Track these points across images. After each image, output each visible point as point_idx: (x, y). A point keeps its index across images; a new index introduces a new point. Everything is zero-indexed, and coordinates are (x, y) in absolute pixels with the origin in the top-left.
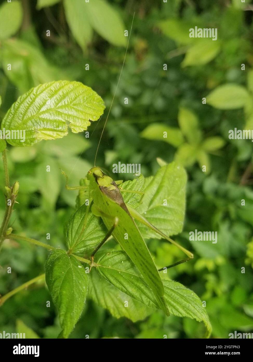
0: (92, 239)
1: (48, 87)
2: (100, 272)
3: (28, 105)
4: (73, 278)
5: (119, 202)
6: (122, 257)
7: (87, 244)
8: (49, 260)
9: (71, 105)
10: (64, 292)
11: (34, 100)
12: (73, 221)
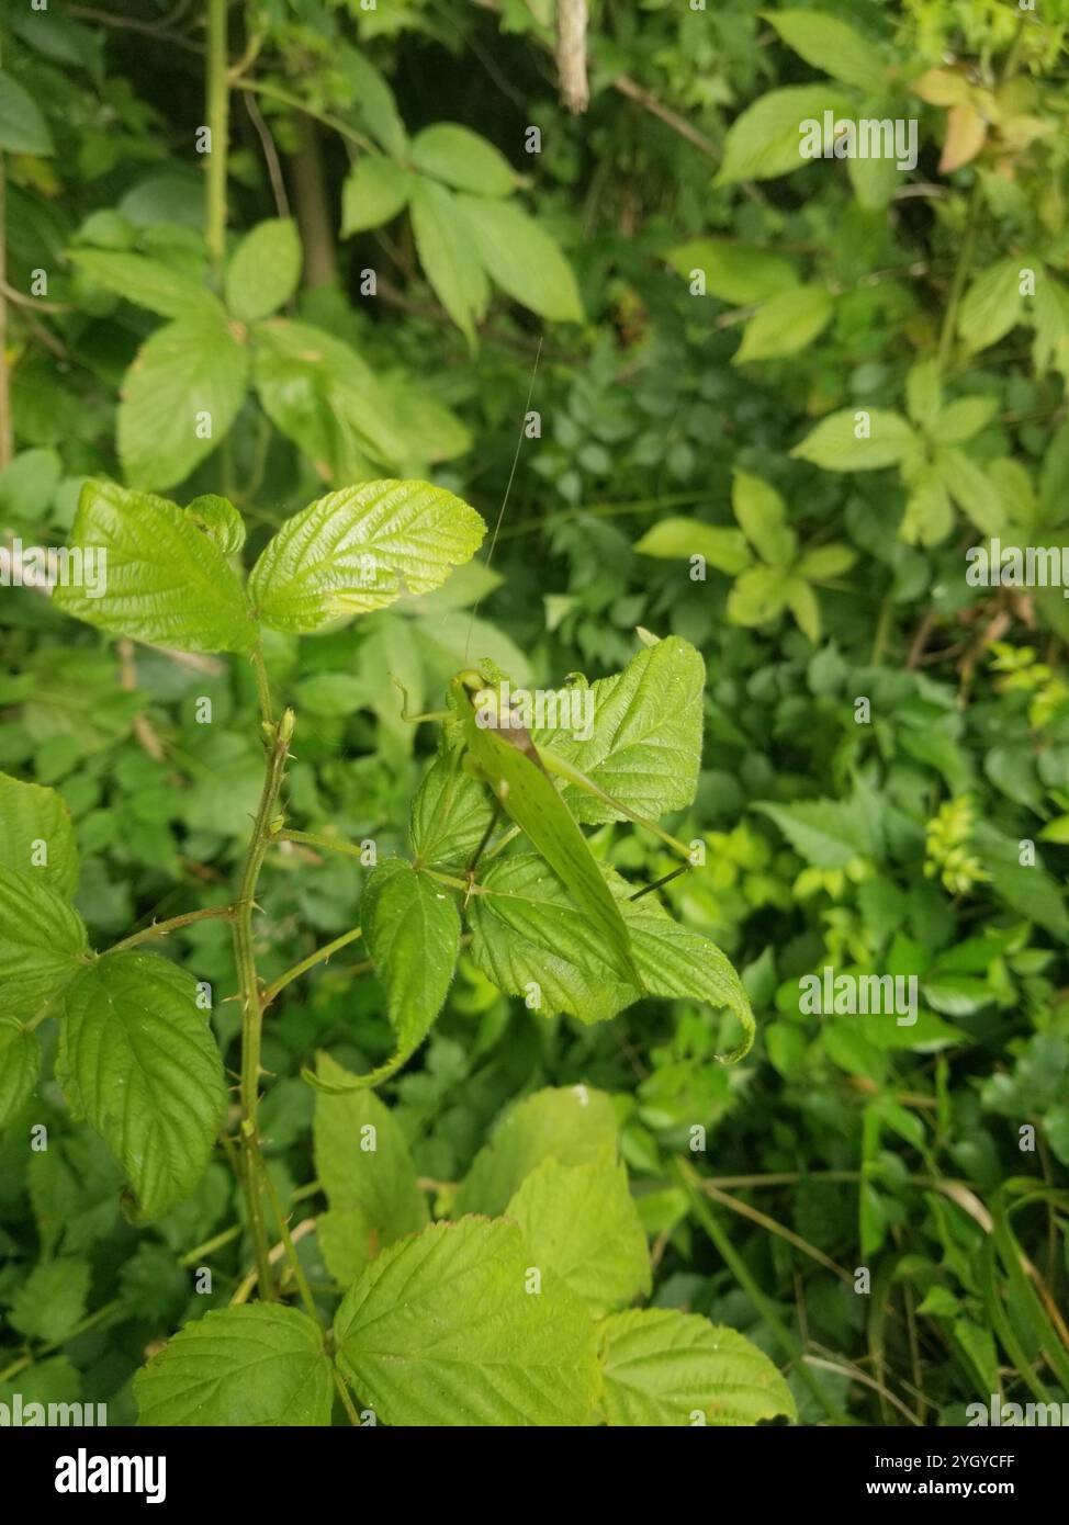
0: (468, 833)
1: (350, 497)
2: (490, 907)
3: (305, 540)
4: (423, 922)
5: (522, 746)
6: (539, 868)
7: (459, 844)
8: (369, 884)
9: (405, 533)
10: (401, 953)
11: (319, 529)
12: (424, 792)
